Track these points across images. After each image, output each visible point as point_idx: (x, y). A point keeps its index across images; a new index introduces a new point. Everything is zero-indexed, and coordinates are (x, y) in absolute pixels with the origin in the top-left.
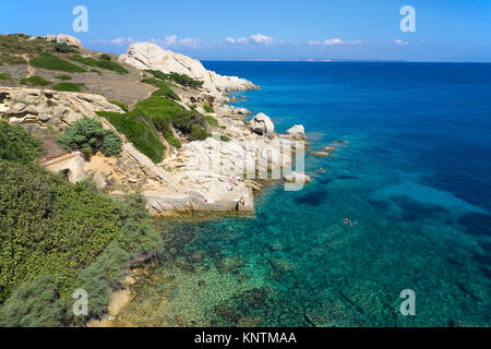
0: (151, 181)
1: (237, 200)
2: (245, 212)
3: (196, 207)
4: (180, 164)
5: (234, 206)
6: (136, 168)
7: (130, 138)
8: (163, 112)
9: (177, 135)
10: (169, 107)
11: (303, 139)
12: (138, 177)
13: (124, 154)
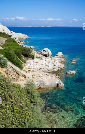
0: (21, 77)
1: (57, 83)
2: (61, 87)
3: (42, 86)
4: (29, 70)
5: (56, 85)
6: (14, 72)
7: (10, 60)
8: (16, 49)
9: (23, 58)
10: (17, 46)
11: (63, 57)
12: (16, 76)
13: (8, 67)
